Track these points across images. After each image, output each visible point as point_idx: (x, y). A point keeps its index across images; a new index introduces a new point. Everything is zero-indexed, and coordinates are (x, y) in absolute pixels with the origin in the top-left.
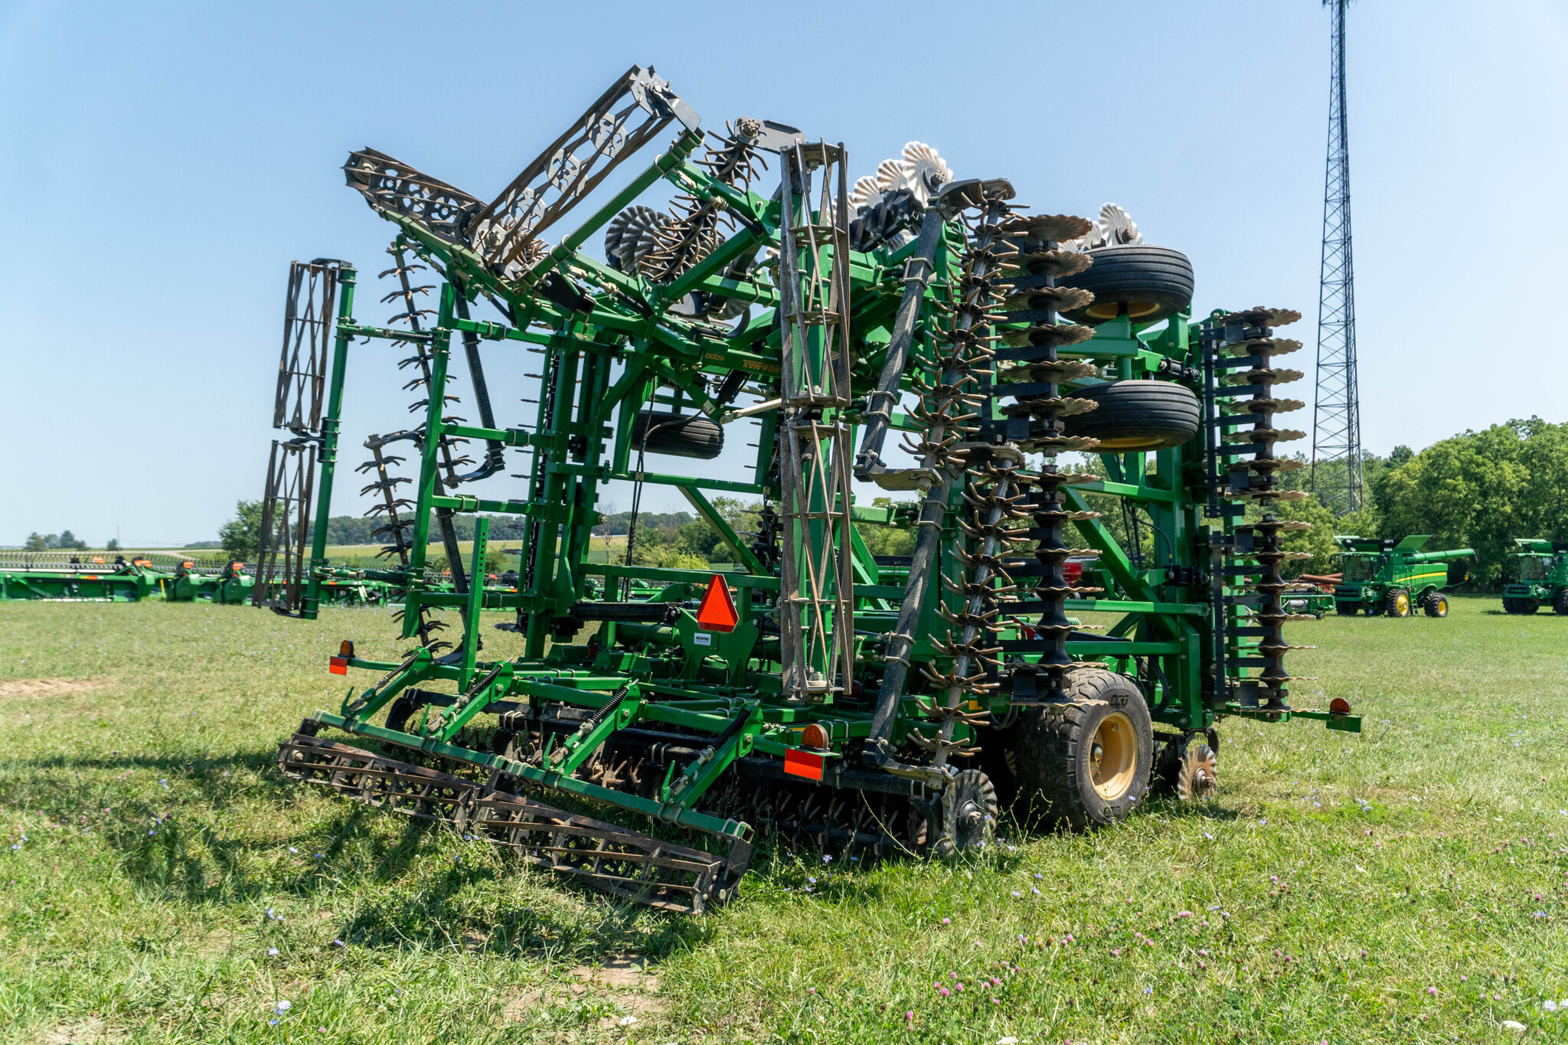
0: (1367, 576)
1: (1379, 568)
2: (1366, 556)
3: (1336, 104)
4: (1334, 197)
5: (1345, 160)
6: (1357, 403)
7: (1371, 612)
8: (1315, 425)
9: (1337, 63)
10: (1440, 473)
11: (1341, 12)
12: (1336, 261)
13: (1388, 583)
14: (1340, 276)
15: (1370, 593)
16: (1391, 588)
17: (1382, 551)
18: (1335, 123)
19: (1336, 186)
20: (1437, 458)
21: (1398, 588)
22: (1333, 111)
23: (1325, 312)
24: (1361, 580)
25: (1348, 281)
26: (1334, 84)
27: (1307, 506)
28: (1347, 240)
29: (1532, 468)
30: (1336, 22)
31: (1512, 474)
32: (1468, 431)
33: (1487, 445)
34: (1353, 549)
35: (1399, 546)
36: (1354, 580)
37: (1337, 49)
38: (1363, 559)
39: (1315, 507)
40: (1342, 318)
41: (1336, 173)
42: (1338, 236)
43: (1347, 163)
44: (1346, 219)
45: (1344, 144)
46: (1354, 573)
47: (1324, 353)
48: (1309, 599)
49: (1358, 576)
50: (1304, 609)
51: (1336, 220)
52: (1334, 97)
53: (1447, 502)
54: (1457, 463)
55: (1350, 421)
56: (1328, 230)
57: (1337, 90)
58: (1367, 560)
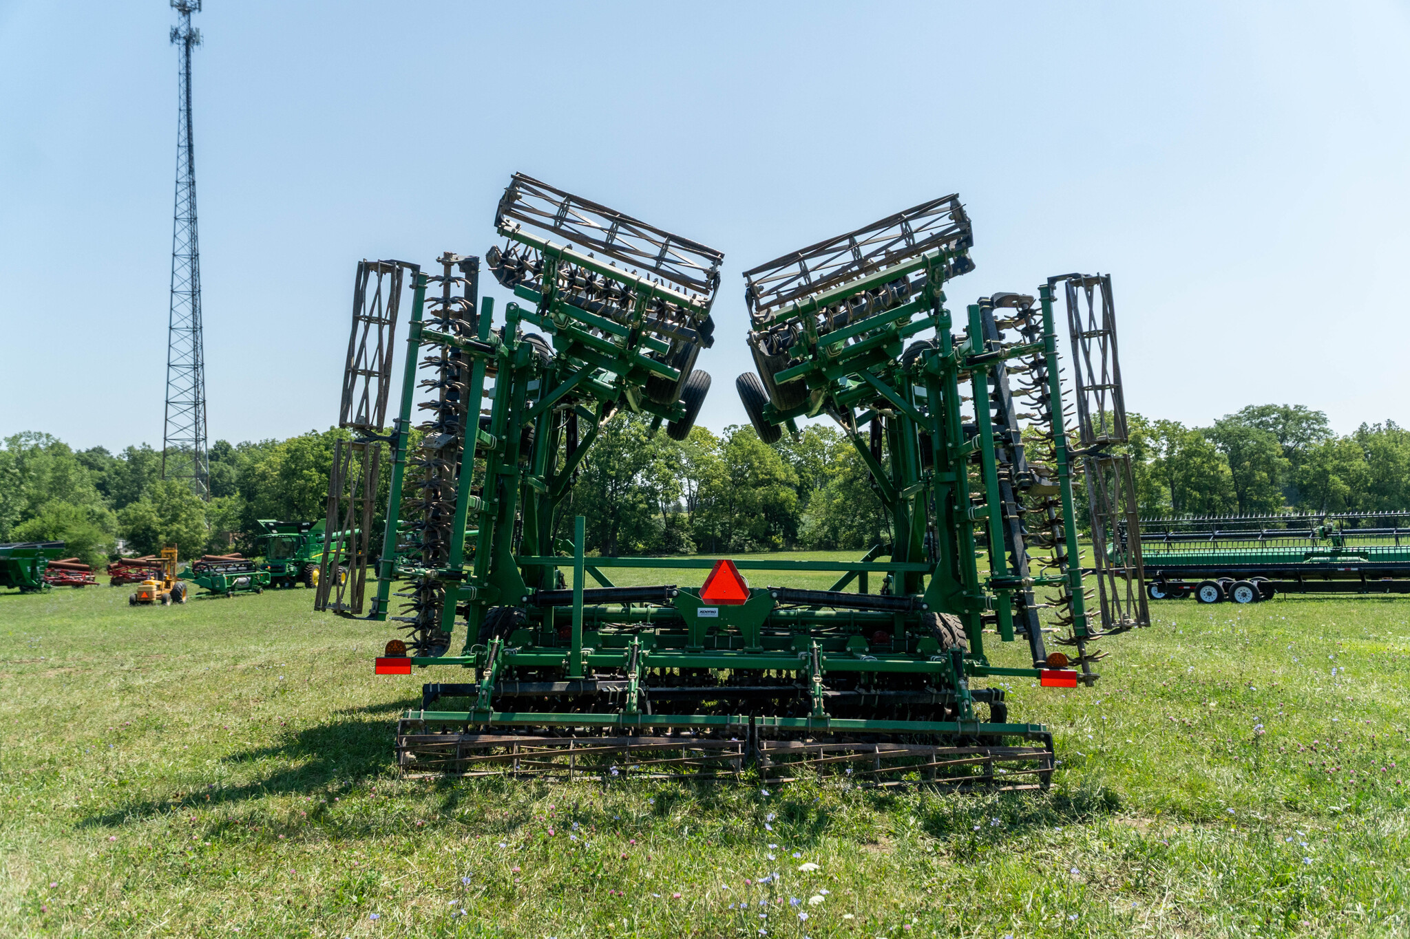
0: (288, 554)
1: (299, 547)
2: (289, 537)
3: (184, 134)
4: (182, 216)
5: (192, 184)
6: (204, 402)
7: (287, 585)
8: (166, 420)
9: (184, 97)
10: (297, 465)
11: (188, 54)
12: (185, 273)
13: (306, 560)
14: (188, 287)
15: (292, 569)
16: (308, 563)
17: (300, 532)
18: (183, 151)
19: (184, 206)
20: (295, 452)
21: (314, 563)
22: (181, 140)
23: (175, 318)
24: (284, 558)
25: (195, 293)
26: (182, 116)
27: (181, 494)
28: (194, 256)
30: (183, 61)
32: (314, 431)
34: (275, 531)
35: (314, 528)
36: (278, 558)
37: (184, 85)
38: (285, 540)
39: (188, 494)
40: (191, 325)
41: (184, 194)
42: (186, 251)
43: (194, 189)
44: (194, 238)
45: (191, 170)
46: (277, 552)
47: (174, 355)
48: (251, 576)
49: (281, 555)
50: (247, 586)
51: (184, 237)
52: (181, 128)
53: (302, 490)
54: (312, 458)
55: (197, 417)
56: (178, 246)
57: (184, 122)
58: (290, 540)
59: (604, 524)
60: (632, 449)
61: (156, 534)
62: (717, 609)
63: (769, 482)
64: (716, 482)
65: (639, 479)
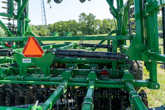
1: (53, 35)
6: (46, 19)
8: (42, 22)
10: (55, 26)
12: (43, 5)
17: (53, 33)
20: (54, 24)
23: (42, 10)
25: (44, 7)
29: (62, 25)
31: (61, 26)
33: (58, 23)
38: (51, 34)
40: (44, 11)
42: (42, 2)
47: (42, 14)
53: (56, 29)
55: (45, 21)
59: (89, 31)
60: (92, 22)
61: (41, 34)
62: (30, 59)
63: (107, 26)
64: (101, 26)
65: (93, 26)
